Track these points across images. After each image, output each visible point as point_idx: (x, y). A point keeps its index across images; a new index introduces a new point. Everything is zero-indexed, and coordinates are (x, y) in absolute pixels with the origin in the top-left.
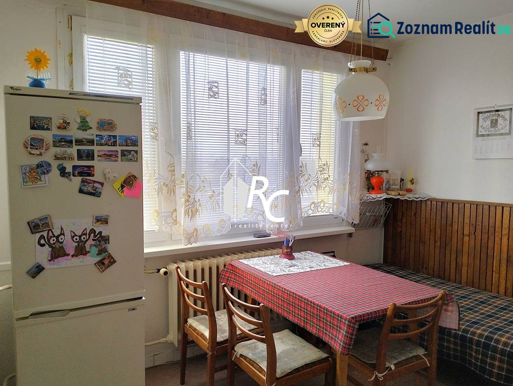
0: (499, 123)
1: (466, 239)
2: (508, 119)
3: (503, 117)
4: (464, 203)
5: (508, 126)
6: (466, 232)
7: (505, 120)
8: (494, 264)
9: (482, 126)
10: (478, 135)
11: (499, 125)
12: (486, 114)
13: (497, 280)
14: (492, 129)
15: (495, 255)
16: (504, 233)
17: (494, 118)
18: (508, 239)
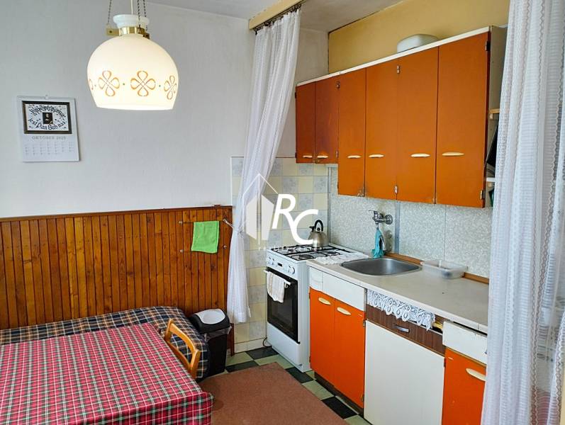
0: (54, 118)
1: (28, 266)
2: (66, 115)
3: (59, 112)
4: (19, 220)
5: (67, 123)
6: (27, 257)
7: (62, 115)
8: (71, 286)
9: (30, 120)
10: (27, 132)
11: (54, 120)
12: (36, 105)
13: (76, 303)
14: (45, 125)
15: (70, 274)
16: (78, 247)
17: (47, 111)
18: (84, 253)
